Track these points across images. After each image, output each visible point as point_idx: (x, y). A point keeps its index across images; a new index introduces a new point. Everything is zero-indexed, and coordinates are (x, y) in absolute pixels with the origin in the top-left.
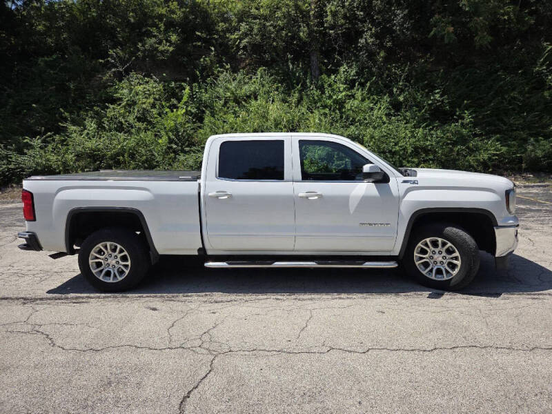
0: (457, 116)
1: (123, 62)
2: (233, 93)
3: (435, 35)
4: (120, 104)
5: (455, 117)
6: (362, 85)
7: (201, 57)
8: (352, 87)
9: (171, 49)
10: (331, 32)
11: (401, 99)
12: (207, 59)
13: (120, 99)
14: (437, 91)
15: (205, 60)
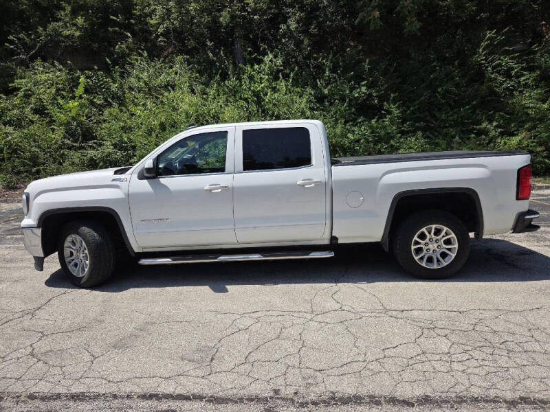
0: (385, 110)
1: (28, 48)
2: (145, 83)
3: (362, 20)
4: (16, 95)
5: (383, 112)
6: (286, 77)
7: (117, 44)
8: (276, 78)
9: (77, 34)
10: (255, 17)
11: (326, 91)
12: (123, 46)
13: (17, 89)
14: (363, 83)
15: (120, 47)
